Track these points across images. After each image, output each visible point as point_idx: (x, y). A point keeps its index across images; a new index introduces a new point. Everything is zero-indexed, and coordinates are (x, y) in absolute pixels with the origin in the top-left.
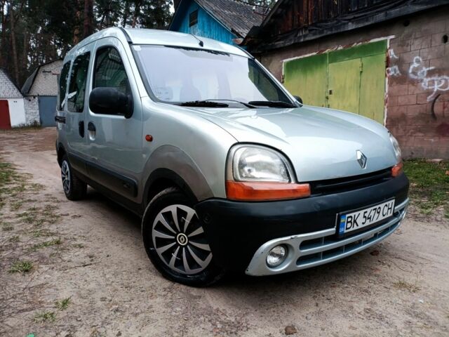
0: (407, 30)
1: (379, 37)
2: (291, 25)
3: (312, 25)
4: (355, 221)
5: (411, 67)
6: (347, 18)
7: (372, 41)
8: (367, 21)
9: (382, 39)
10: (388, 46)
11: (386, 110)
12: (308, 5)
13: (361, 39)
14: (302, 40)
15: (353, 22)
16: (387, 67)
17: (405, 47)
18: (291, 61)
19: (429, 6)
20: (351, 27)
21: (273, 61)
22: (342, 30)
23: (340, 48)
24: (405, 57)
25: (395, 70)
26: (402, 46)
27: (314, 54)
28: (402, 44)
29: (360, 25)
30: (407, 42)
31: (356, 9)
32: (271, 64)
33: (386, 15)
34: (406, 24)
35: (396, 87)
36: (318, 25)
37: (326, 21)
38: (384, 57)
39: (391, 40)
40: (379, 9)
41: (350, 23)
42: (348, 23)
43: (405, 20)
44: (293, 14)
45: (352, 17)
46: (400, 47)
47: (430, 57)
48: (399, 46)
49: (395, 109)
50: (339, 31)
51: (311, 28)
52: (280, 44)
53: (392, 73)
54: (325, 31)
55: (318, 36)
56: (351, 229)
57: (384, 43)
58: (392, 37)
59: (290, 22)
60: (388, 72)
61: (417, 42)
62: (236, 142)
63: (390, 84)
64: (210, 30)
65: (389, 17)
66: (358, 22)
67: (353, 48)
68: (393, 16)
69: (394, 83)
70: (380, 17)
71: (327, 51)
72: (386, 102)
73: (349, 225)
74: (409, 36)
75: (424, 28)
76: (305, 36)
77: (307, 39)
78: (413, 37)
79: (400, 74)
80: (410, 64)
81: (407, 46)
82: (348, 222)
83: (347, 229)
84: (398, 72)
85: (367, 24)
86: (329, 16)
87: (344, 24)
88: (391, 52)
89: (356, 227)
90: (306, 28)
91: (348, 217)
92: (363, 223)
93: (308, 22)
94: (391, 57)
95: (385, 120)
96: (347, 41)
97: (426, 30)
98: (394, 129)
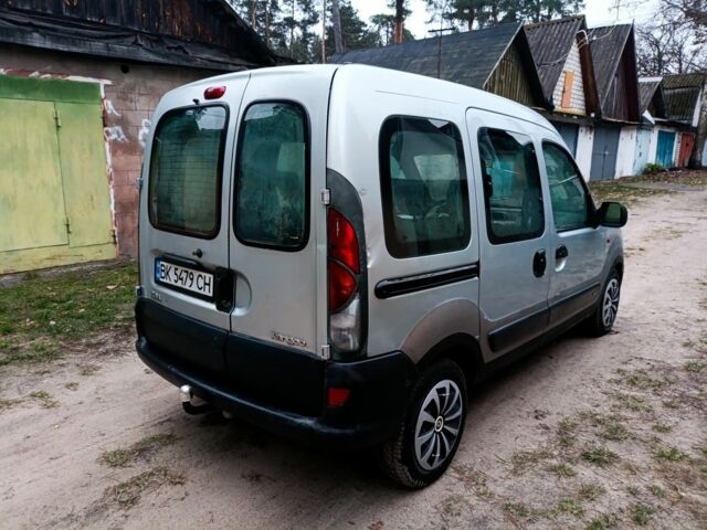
0: (128, 79)
1: (86, 76)
5: (141, 132)
7: (72, 78)
9: (91, 80)
10: (103, 95)
11: (112, 191)
13: (49, 68)
15: (42, 35)
16: (105, 126)
17: (128, 103)
20: (36, 41)
24: (130, 116)
25: (118, 133)
26: (125, 99)
28: (123, 97)
30: (130, 95)
33: (108, 48)
34: (125, 70)
35: (123, 159)
38: (98, 109)
39: (106, 86)
41: (36, 35)
43: (126, 65)
45: (27, 21)
46: (121, 101)
48: (118, 98)
49: (126, 190)
53: (114, 136)
57: (95, 87)
58: (108, 82)
60: (107, 132)
61: (143, 100)
63: (114, 153)
65: (112, 54)
69: (120, 152)
70: (98, 47)
72: (110, 179)
74: (132, 89)
75: (150, 84)
78: (137, 91)
79: (126, 140)
80: (138, 128)
81: (131, 101)
84: (123, 136)
88: (109, 105)
94: (109, 112)
95: (112, 207)
96: (17, 63)
97: (151, 88)
98: (128, 219)
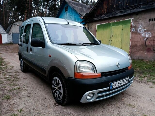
0: (138, 17)
1: (129, 18)
2: (99, 13)
3: (107, 13)
4: (115, 85)
5: (139, 29)
6: (118, 11)
7: (126, 19)
8: (125, 13)
9: (129, 19)
10: (131, 22)
11: (130, 43)
12: (105, 6)
13: (122, 19)
14: (103, 18)
15: (120, 13)
16: (131, 28)
17: (137, 22)
18: (99, 25)
19: (145, 9)
20: (119, 14)
21: (93, 25)
22: (116, 15)
23: (116, 21)
24: (137, 25)
25: (134, 29)
26: (136, 22)
27: (107, 23)
28: (136, 21)
29: (122, 14)
30: (137, 20)
31: (121, 8)
32: (92, 26)
33: (131, 11)
34: (137, 15)
35: (134, 35)
36: (109, 13)
37: (111, 12)
38: (130, 25)
39: (132, 19)
40: (128, 9)
41: (119, 13)
42: (118, 13)
43: (137, 13)
44: (100, 10)
45: (120, 11)
46: (135, 22)
47: (145, 26)
48: (135, 21)
49: (133, 43)
50: (115, 16)
51: (106, 14)
52: (96, 19)
53: (133, 30)
54: (111, 16)
55: (108, 17)
56: (114, 87)
57: (130, 20)
58: (133, 18)
59: (99, 12)
60: (131, 30)
61: (141, 21)
62: (78, 60)
63: (132, 34)
64: (72, 13)
65: (131, 12)
66: (121, 13)
67: (120, 22)
68: (133, 12)
69: (133, 34)
70: (129, 12)
71: (111, 22)
72: (130, 40)
73: (113, 86)
74: (138, 19)
75: (143, 16)
76: (104, 17)
77: (105, 18)
78: (139, 19)
79: (135, 31)
80: (138, 28)
81: (138, 22)
82: (113, 85)
83: (113, 87)
84: (135, 30)
85: (124, 14)
86: (112, 10)
87: (117, 14)
88: (132, 24)
89: (116, 87)
90: (104, 14)
91: (113, 84)
92: (118, 85)
93: (105, 12)
94: (132, 25)
95: (130, 46)
96: (118, 19)
97: (143, 17)
98: (133, 49)
